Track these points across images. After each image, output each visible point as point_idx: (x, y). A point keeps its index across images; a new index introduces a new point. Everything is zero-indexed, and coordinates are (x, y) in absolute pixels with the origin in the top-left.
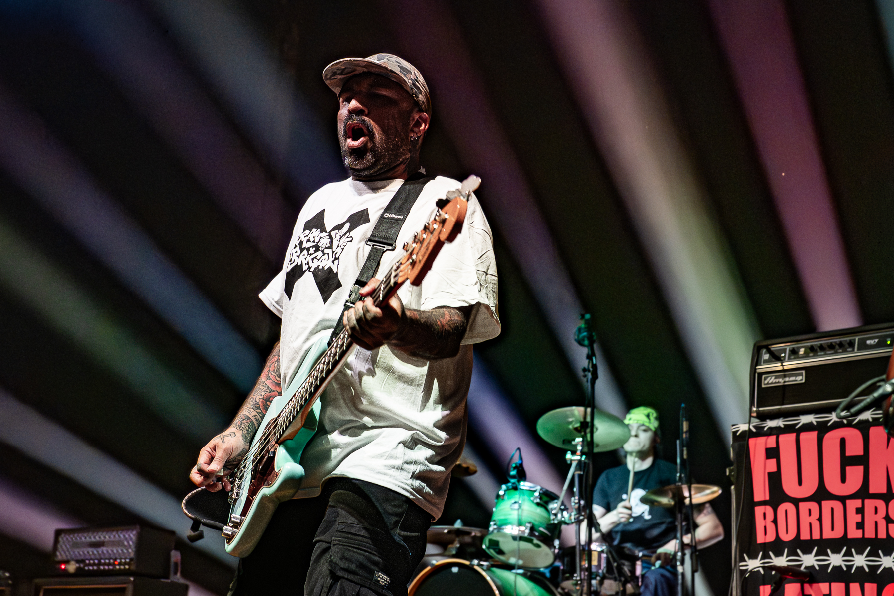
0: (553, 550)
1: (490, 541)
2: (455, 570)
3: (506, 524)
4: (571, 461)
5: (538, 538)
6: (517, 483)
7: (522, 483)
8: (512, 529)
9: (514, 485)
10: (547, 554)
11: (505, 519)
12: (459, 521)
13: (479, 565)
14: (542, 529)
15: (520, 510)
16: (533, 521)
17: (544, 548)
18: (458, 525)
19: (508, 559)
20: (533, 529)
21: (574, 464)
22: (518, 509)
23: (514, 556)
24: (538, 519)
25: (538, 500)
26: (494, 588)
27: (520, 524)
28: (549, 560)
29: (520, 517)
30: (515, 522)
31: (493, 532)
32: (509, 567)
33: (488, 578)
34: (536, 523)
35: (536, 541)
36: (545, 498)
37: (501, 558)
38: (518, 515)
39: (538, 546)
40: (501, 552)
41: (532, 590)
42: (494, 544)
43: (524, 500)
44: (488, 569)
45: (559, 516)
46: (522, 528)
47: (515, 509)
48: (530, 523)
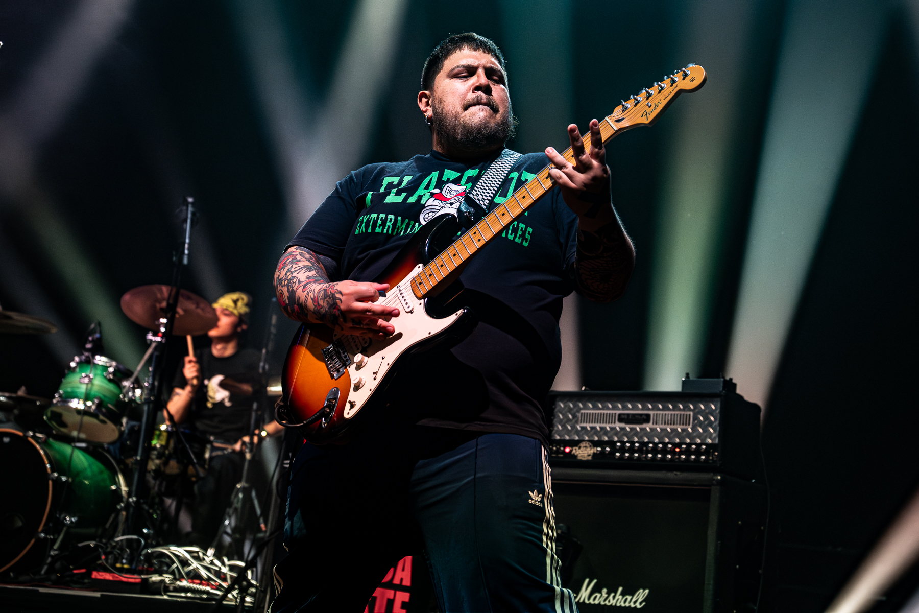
0: (119, 427)
1: (53, 413)
2: (6, 440)
3: (74, 398)
4: (151, 341)
5: (104, 415)
6: (91, 357)
7: (98, 357)
8: (79, 403)
9: (88, 359)
10: (113, 430)
11: (72, 392)
12: (23, 388)
13: (34, 437)
14: (110, 406)
15: (90, 386)
16: (102, 396)
17: (110, 425)
18: (21, 393)
19: (71, 431)
20: (100, 405)
21: (154, 345)
22: (87, 384)
23: (75, 429)
24: (107, 394)
25: (111, 376)
26: (46, 461)
27: (87, 398)
28: (115, 435)
29: (88, 392)
30: (83, 396)
31: (56, 404)
32: (69, 440)
33: (42, 452)
34: (106, 400)
35: (101, 417)
36: (119, 375)
37: (64, 430)
38: (87, 389)
39: (103, 422)
40: (64, 425)
41: (90, 465)
42: (57, 417)
43: (95, 375)
44: (44, 444)
45: (130, 394)
46: (89, 403)
47: (84, 383)
48: (99, 398)
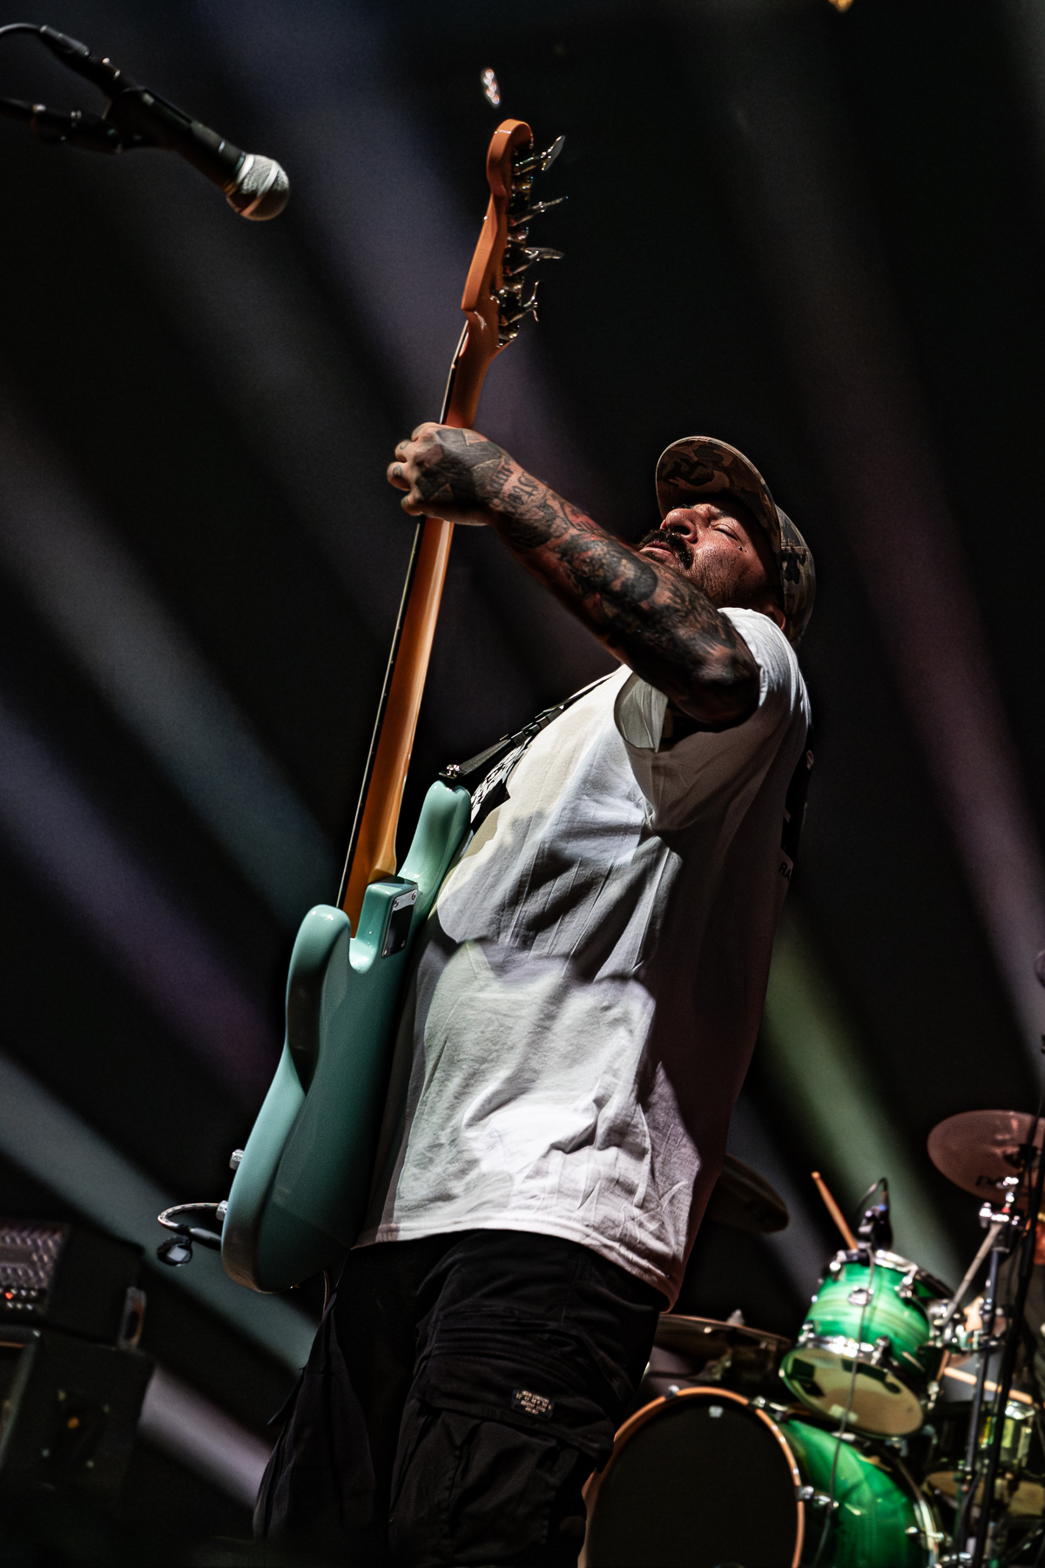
0: (923, 1402)
1: (797, 1362)
2: (716, 1412)
3: (835, 1333)
4: (990, 1222)
5: (898, 1373)
6: (870, 1251)
7: (880, 1253)
8: (846, 1346)
9: (864, 1255)
10: (910, 1410)
11: (835, 1323)
12: (738, 1313)
13: (767, 1409)
14: (906, 1355)
15: (868, 1309)
16: (891, 1335)
17: (906, 1395)
18: (735, 1320)
19: (829, 1406)
20: (888, 1352)
21: (994, 1230)
22: (865, 1306)
23: (841, 1404)
24: (902, 1331)
25: (909, 1294)
26: (792, 1461)
27: (863, 1336)
28: (913, 1422)
29: (866, 1323)
30: (855, 1331)
31: (804, 1345)
32: (829, 1425)
33: (782, 1440)
34: (898, 1341)
35: (891, 1379)
36: (923, 1292)
37: (815, 1401)
38: (863, 1318)
39: (894, 1389)
40: (816, 1390)
41: (867, 1478)
42: (804, 1372)
43: (880, 1289)
44: (784, 1421)
45: (948, 1333)
46: (867, 1347)
47: (858, 1305)
48: (885, 1338)
